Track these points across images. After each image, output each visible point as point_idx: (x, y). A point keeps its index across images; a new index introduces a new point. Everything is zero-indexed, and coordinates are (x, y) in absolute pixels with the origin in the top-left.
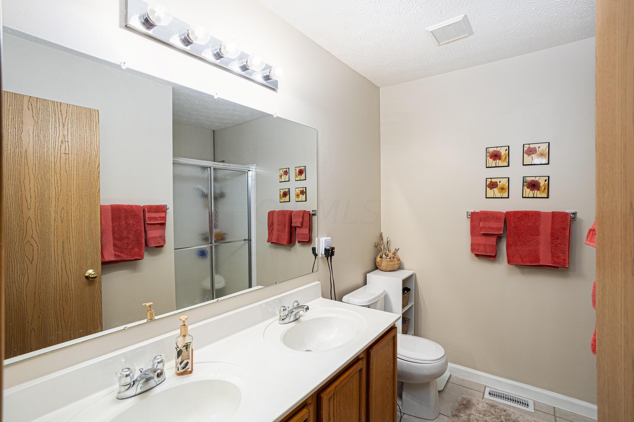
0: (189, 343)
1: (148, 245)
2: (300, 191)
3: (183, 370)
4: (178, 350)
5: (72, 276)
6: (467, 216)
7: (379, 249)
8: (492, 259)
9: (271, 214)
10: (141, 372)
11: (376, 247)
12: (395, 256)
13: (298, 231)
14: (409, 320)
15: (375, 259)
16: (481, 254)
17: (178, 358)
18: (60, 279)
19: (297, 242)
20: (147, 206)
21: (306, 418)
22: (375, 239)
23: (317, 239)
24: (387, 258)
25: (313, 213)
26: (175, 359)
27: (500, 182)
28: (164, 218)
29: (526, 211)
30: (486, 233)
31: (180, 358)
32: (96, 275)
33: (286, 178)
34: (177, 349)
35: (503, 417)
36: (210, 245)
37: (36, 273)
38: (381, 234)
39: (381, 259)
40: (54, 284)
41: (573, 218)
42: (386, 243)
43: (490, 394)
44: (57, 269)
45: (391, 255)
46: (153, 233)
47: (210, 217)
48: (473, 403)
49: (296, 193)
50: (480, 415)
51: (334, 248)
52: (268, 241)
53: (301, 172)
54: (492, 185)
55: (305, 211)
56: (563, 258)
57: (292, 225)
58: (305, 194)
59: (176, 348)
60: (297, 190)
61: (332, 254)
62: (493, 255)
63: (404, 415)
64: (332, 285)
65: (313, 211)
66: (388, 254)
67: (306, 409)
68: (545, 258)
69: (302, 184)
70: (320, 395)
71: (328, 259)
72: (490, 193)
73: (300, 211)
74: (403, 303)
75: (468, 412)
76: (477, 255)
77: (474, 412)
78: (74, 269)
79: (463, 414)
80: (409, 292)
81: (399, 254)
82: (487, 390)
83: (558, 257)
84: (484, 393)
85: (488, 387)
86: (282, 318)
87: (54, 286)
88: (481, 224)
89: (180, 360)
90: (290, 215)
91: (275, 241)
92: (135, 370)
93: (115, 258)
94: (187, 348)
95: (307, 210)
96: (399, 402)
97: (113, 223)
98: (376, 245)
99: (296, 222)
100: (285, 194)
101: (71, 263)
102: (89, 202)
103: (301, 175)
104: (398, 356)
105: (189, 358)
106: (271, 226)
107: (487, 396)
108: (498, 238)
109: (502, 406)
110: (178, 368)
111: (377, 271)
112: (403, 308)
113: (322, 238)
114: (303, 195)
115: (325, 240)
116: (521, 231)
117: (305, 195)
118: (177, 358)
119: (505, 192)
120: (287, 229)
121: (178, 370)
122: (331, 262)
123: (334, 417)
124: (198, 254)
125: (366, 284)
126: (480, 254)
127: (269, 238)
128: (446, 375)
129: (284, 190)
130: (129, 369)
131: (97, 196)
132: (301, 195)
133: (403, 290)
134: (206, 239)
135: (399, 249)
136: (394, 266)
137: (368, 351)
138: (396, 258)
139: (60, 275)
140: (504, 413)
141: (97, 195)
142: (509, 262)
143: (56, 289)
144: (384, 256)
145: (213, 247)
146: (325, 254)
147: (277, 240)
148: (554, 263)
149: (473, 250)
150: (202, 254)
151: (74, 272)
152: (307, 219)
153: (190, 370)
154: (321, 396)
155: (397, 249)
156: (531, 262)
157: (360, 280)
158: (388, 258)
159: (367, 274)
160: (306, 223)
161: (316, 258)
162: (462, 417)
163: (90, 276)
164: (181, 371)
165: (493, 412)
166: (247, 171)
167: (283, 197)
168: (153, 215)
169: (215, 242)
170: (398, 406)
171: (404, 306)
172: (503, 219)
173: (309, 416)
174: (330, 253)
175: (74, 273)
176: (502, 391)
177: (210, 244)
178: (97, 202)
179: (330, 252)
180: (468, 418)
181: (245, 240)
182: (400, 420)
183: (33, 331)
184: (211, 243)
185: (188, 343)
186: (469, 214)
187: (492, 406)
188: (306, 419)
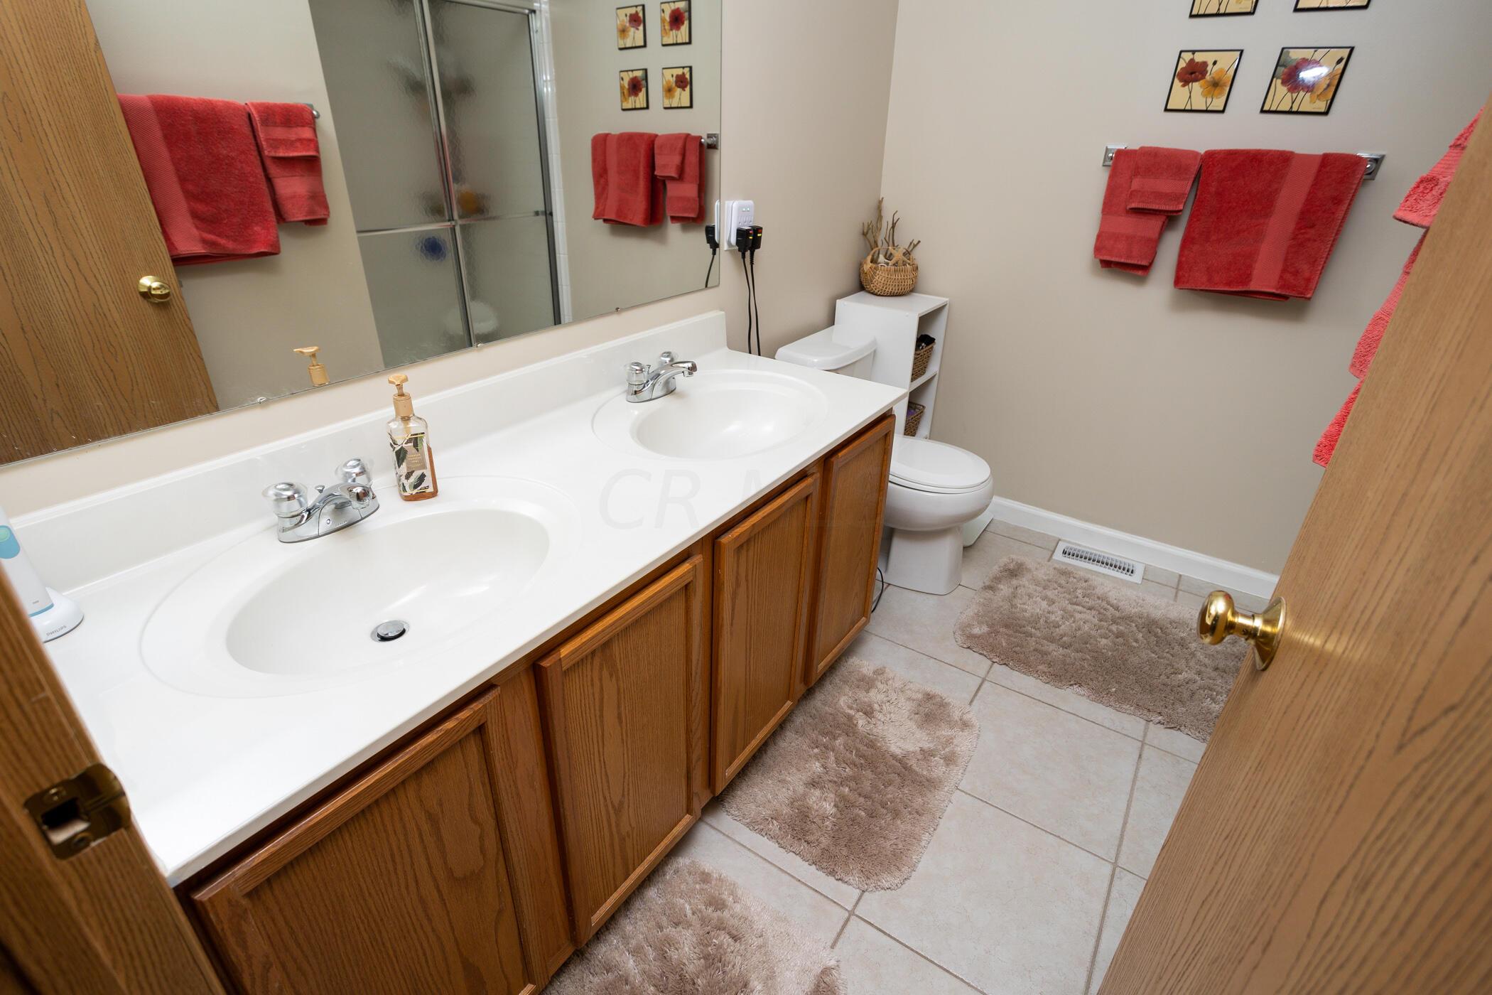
0: (419, 434)
1: (285, 216)
2: (674, 78)
3: (416, 491)
4: (396, 450)
5: (105, 289)
6: (1105, 161)
7: (872, 240)
8: (1140, 273)
9: (600, 143)
10: (321, 491)
11: (865, 234)
12: (909, 259)
13: (673, 190)
14: (923, 407)
15: (861, 265)
16: (1117, 260)
17: (399, 467)
18: (76, 296)
19: (669, 218)
20: (257, 106)
21: (689, 580)
22: (863, 215)
23: (717, 203)
24: (888, 264)
25: (710, 141)
26: (393, 469)
27: (1215, 63)
28: (314, 143)
29: (1259, 150)
30: (1141, 206)
31: (404, 465)
32: (167, 291)
33: (635, 36)
34: (395, 446)
35: (1079, 591)
36: (449, 223)
37: (6, 280)
38: (880, 202)
39: (874, 266)
40: (63, 308)
41: (1370, 174)
42: (890, 225)
43: (1064, 552)
44: (57, 270)
45: (898, 255)
46: (291, 186)
47: (438, 148)
48: (1028, 567)
49: (664, 83)
50: (1038, 588)
51: (761, 228)
52: (596, 217)
53: (677, 19)
54: (1191, 73)
55: (688, 136)
56: (1307, 274)
57: (656, 173)
58: (688, 87)
59: (391, 444)
60: (668, 73)
61: (756, 243)
62: (1144, 263)
63: (888, 586)
64: (753, 320)
65: (709, 136)
66: (891, 254)
67: (688, 565)
68: (1264, 276)
69: (680, 57)
70: (719, 540)
71: (744, 257)
72: (1181, 96)
73: (676, 137)
74: (913, 369)
75: (1015, 582)
76: (1106, 264)
77: (1027, 583)
78: (102, 272)
79: (1004, 585)
80: (930, 346)
81: (918, 254)
82: (1061, 547)
83: (1296, 273)
84: (1054, 552)
85: (1064, 541)
86: (635, 388)
87: (65, 312)
88: (1136, 184)
89: (404, 469)
90: (648, 145)
91: (613, 217)
92: (306, 488)
93: (205, 248)
94: (416, 445)
95: (694, 133)
96: (881, 565)
97: (171, 151)
98: (865, 231)
99: (666, 165)
100: (636, 86)
101: (89, 257)
102: (78, 79)
103: (678, 28)
104: (891, 478)
105: (424, 467)
106: (600, 174)
107: (1058, 556)
108: (1166, 222)
109: (1082, 574)
110: (404, 487)
111: (862, 293)
112: (913, 380)
113: (732, 202)
114: (683, 88)
115: (740, 208)
116: (1229, 203)
117: (688, 89)
118: (397, 465)
119: (1221, 94)
120: (642, 184)
121: (405, 490)
122: (752, 263)
123: (747, 581)
124: (422, 247)
125: (833, 324)
126: (1113, 259)
127: (597, 208)
128: (984, 519)
129: (631, 75)
130: (291, 485)
131: (97, 65)
132: (679, 90)
133: (917, 342)
134: (437, 210)
135: (919, 242)
136: (903, 283)
137: (827, 460)
138: (909, 264)
139: (72, 286)
140: (1084, 585)
141: (95, 58)
142: (1178, 281)
143: (73, 321)
144: (882, 259)
145: (458, 229)
146: (738, 243)
147: (620, 211)
148: (1282, 287)
149: (1098, 249)
150: (433, 248)
151: (105, 279)
152: (692, 159)
153: (431, 489)
154: (720, 542)
155: (915, 242)
156: (1229, 284)
157: (820, 313)
158: (891, 263)
159: (838, 301)
160: (691, 169)
161: (714, 253)
162: (1002, 590)
163: (153, 292)
164: (409, 492)
165: (1063, 582)
166: (527, 11)
167: (630, 95)
168: (279, 133)
169: (461, 217)
170: (878, 573)
171: (915, 376)
172: (1194, 169)
173: (695, 576)
174: (751, 242)
175: (107, 284)
176: (1089, 548)
177: (449, 220)
178: (102, 82)
179: (751, 238)
180: (1013, 593)
181: (537, 213)
182: (879, 594)
183: (55, 416)
184: (451, 219)
185: (417, 434)
186: (1111, 155)
187: (1065, 573)
188: (690, 583)
